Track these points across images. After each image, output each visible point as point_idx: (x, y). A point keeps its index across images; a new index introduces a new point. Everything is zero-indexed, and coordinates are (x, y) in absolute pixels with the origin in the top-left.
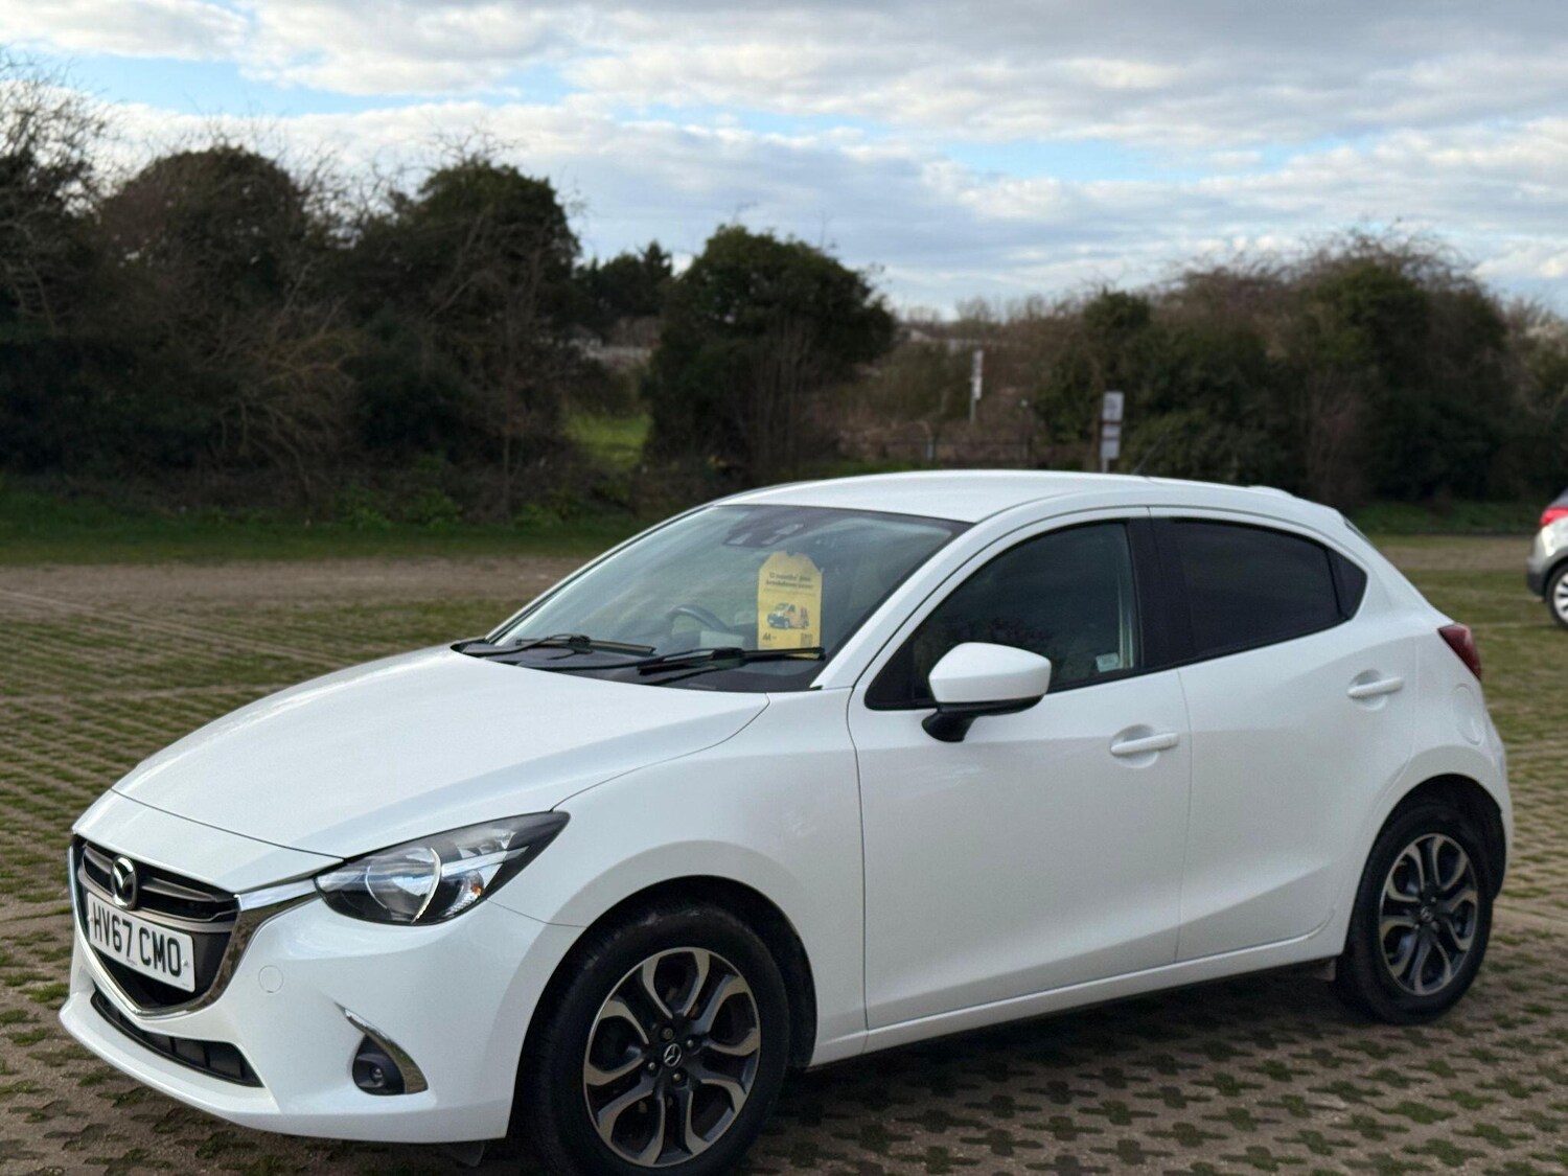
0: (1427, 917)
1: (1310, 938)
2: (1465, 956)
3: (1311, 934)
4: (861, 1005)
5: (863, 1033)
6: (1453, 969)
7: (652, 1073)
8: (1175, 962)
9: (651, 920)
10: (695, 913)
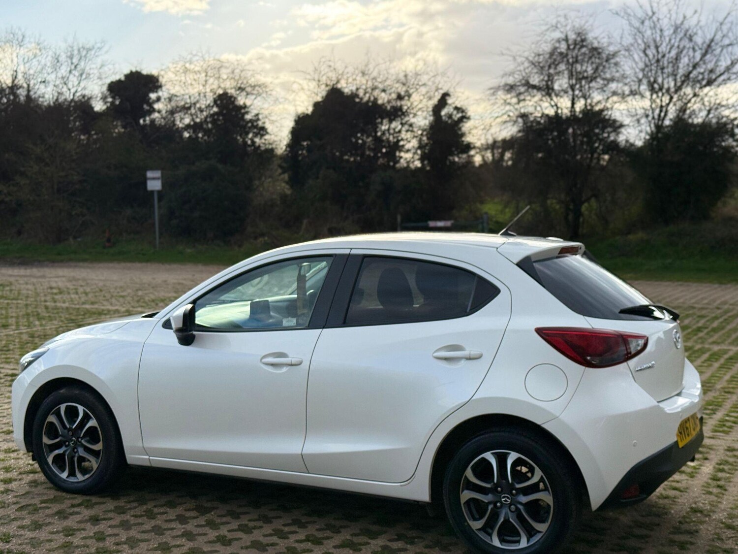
0: (506, 501)
1: (401, 486)
2: (541, 535)
3: (402, 484)
4: (141, 445)
5: (147, 457)
6: (528, 541)
7: (66, 446)
8: (309, 473)
9: (62, 391)
10: (77, 392)
